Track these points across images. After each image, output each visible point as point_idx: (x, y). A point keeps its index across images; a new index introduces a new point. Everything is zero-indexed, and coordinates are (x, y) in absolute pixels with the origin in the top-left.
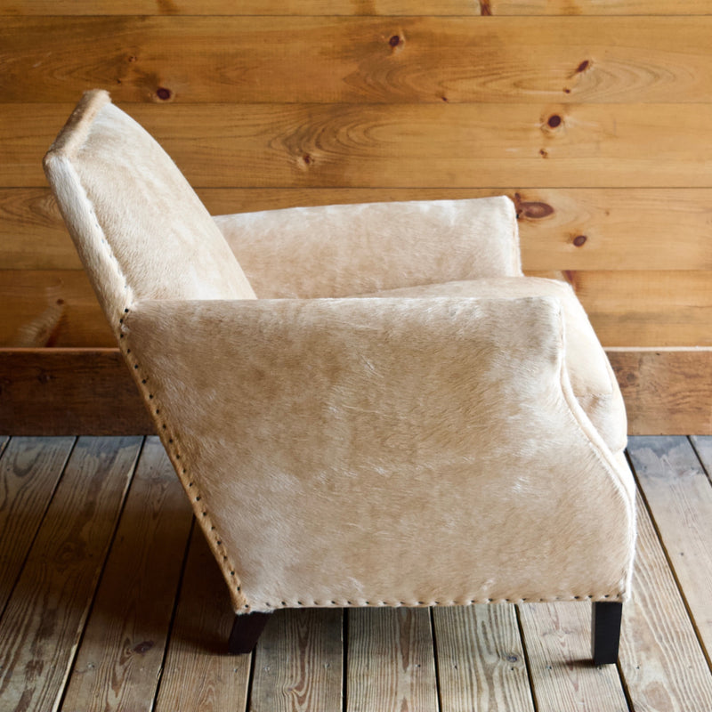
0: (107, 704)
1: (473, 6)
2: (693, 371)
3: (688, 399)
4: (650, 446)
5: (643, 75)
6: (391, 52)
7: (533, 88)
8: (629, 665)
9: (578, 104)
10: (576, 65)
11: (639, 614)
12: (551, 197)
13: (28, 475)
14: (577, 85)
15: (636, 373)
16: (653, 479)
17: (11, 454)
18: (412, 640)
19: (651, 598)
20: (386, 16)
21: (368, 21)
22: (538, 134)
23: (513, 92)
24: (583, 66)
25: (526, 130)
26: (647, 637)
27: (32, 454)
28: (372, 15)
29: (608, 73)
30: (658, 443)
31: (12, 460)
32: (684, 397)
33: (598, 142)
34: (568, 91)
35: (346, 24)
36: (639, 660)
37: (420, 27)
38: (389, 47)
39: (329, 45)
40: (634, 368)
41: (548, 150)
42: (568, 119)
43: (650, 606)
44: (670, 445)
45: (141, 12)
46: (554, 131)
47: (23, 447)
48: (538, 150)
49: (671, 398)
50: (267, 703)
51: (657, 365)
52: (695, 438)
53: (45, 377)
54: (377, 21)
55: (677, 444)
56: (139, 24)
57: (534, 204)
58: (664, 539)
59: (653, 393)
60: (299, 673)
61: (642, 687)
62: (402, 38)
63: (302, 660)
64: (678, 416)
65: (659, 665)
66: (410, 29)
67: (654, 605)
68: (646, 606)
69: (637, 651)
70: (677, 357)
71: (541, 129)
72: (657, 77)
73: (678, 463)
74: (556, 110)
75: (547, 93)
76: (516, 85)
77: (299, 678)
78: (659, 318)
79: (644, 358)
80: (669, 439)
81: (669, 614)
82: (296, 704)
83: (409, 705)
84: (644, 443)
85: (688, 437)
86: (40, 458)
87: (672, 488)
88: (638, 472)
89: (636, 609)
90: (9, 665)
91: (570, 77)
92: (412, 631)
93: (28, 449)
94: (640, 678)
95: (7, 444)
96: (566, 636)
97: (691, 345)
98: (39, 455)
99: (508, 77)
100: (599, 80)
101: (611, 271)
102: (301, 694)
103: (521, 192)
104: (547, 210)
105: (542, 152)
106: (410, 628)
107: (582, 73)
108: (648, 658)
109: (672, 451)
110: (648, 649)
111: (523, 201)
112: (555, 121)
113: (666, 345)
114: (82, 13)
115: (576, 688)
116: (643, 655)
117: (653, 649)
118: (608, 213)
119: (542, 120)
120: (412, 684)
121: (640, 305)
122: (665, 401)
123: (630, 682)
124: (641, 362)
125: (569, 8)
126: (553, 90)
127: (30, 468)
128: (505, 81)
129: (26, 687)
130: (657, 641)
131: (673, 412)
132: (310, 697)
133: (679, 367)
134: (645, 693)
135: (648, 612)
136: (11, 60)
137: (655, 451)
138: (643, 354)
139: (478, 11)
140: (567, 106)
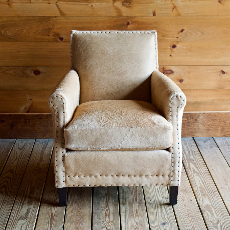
0: (52, 212)
2: (214, 118)
3: (213, 126)
4: (202, 140)
5: (200, 33)
6: (127, 27)
7: (168, 37)
8: (199, 200)
9: (181, 42)
10: (180, 30)
11: (201, 186)
12: (173, 68)
13: (23, 150)
14: (180, 36)
15: (198, 119)
16: (203, 149)
17: (17, 144)
18: (137, 194)
19: (205, 181)
20: (126, 16)
21: (120, 18)
22: (169, 50)
23: (162, 38)
24: (182, 31)
25: (165, 49)
26: (204, 192)
27: (23, 144)
28: (122, 16)
29: (189, 33)
30: (204, 139)
31: (17, 145)
32: (212, 126)
33: (186, 52)
34: (178, 38)
35: (114, 19)
36: (202, 198)
37: (135, 19)
38: (126, 25)
39: (109, 25)
40: (197, 118)
41: (172, 55)
42: (178, 46)
43: (204, 184)
44: (208, 140)
45: (54, 15)
46: (174, 49)
47: (20, 142)
48: (169, 55)
49: (208, 126)
50: (98, 211)
51: (204, 117)
52: (214, 138)
53: (26, 122)
54: (123, 18)
55: (210, 139)
56: (55, 19)
57: (168, 70)
58: (207, 165)
59: (202, 125)
60: (106, 203)
61: (204, 205)
62: (130, 23)
63: (107, 199)
64: (210, 131)
65: (208, 199)
66: (133, 20)
67: (206, 183)
68: (203, 184)
69: (202, 196)
70: (209, 115)
71: (170, 49)
72: (203, 34)
73: (210, 145)
74: (175, 43)
75: (172, 38)
76: (163, 36)
77: (106, 204)
78: (204, 103)
79: (200, 115)
80: (207, 138)
81: (210, 186)
82: (106, 211)
83: (138, 211)
84: (200, 139)
85: (213, 137)
86: (26, 145)
87: (209, 151)
88: (199, 147)
89: (201, 185)
90: (23, 202)
91: (178, 34)
92: (137, 191)
93: (22, 142)
94: (203, 203)
95: (16, 141)
96: (181, 192)
97: (213, 111)
98: (25, 144)
99: (161, 34)
100: (186, 35)
101: (190, 90)
102: (107, 208)
103: (165, 67)
104: (172, 72)
105: (170, 55)
106: (137, 190)
107: (182, 33)
108: (205, 198)
109: (208, 141)
110: (205, 195)
111: (165, 69)
112: (174, 46)
113: (206, 111)
114: (38, 16)
115: (185, 206)
116: (203, 197)
117: (206, 195)
118: (189, 73)
119: (170, 46)
120: (138, 206)
121: (199, 99)
122: (206, 127)
123: (200, 204)
124: (199, 116)
125: (178, 14)
126: (173, 38)
127: (23, 148)
128: (160, 35)
129: (28, 208)
130: (207, 193)
131: (208, 130)
132: (110, 209)
133: (210, 117)
134: (205, 207)
135: (204, 185)
136: (17, 29)
137: (203, 141)
138: (200, 113)
139: (152, 15)
140: (177, 42)
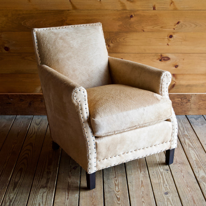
0: (68, 182)
1: (151, 8)
2: (204, 99)
4: (194, 118)
5: (193, 25)
6: (130, 19)
7: (166, 28)
8: (196, 172)
9: (177, 32)
10: (176, 23)
11: (196, 159)
12: (170, 56)
13: (39, 125)
14: (176, 28)
15: (190, 99)
16: (196, 126)
17: (34, 120)
18: (141, 166)
19: (199, 155)
20: (129, 10)
21: (125, 11)
22: (167, 40)
23: (161, 29)
24: (178, 23)
25: (164, 39)
26: (199, 165)
27: (40, 120)
28: (126, 10)
29: (184, 25)
30: (195, 117)
31: (35, 121)
32: (202, 105)
33: (182, 42)
34: (174, 29)
35: (119, 12)
36: (198, 170)
37: (138, 13)
38: (130, 18)
39: (115, 17)
40: (190, 98)
41: (169, 44)
42: (174, 36)
43: (199, 157)
44: (199, 117)
45: (68, 9)
46: (170, 39)
47: (37, 118)
48: (167, 44)
49: (199, 106)
50: (108, 181)
51: (195, 97)
52: (204, 116)
53: (42, 101)
54: (127, 11)
55: (200, 117)
56: (68, 12)
57: (165, 57)
58: (200, 141)
59: (194, 104)
60: (115, 174)
61: (200, 177)
62: (133, 16)
63: (115, 171)
64: (200, 110)
65: (203, 171)
66: (135, 13)
67: (200, 157)
68: (198, 157)
69: (197, 168)
70: (200, 96)
71: (167, 38)
72: (197, 25)
73: (201, 122)
74: (171, 34)
75: (169, 29)
76: (161, 27)
77: (115, 175)
78: (196, 86)
79: (192, 96)
80: (198, 116)
81: (204, 159)
82: (115, 181)
83: (143, 181)
84: (192, 117)
85: (203, 115)
86: (42, 121)
87: (200, 128)
88: (191, 124)
89: (196, 158)
90: (42, 172)
91: (175, 26)
92: (141, 163)
93: (38, 119)
94: (199, 175)
95: (33, 117)
96: (179, 164)
97: (203, 92)
98: (41, 120)
99: (159, 26)
100: (182, 26)
101: (184, 74)
102: (116, 179)
103: (162, 54)
104: (168, 59)
105: (168, 44)
106: (140, 163)
107: (178, 25)
108: (200, 170)
109: (199, 119)
110: (200, 168)
111: (162, 56)
112: (171, 37)
113: (197, 92)
114: (53, 9)
115: (184, 177)
116: (199, 169)
117: (201, 167)
118: (184, 60)
119: (168, 36)
120: (143, 177)
121: (191, 82)
122: (197, 106)
123: (197, 175)
124: (191, 97)
125: (175, 8)
126: (171, 29)
127: (40, 123)
128: (158, 26)
129: (47, 178)
130: (202, 166)
131: (199, 109)
132: (118, 180)
133: (201, 98)
134: (201, 178)
135: (199, 159)
136: (35, 21)
137: (195, 119)
138: (192, 95)
139: (152, 9)
140: (174, 33)
